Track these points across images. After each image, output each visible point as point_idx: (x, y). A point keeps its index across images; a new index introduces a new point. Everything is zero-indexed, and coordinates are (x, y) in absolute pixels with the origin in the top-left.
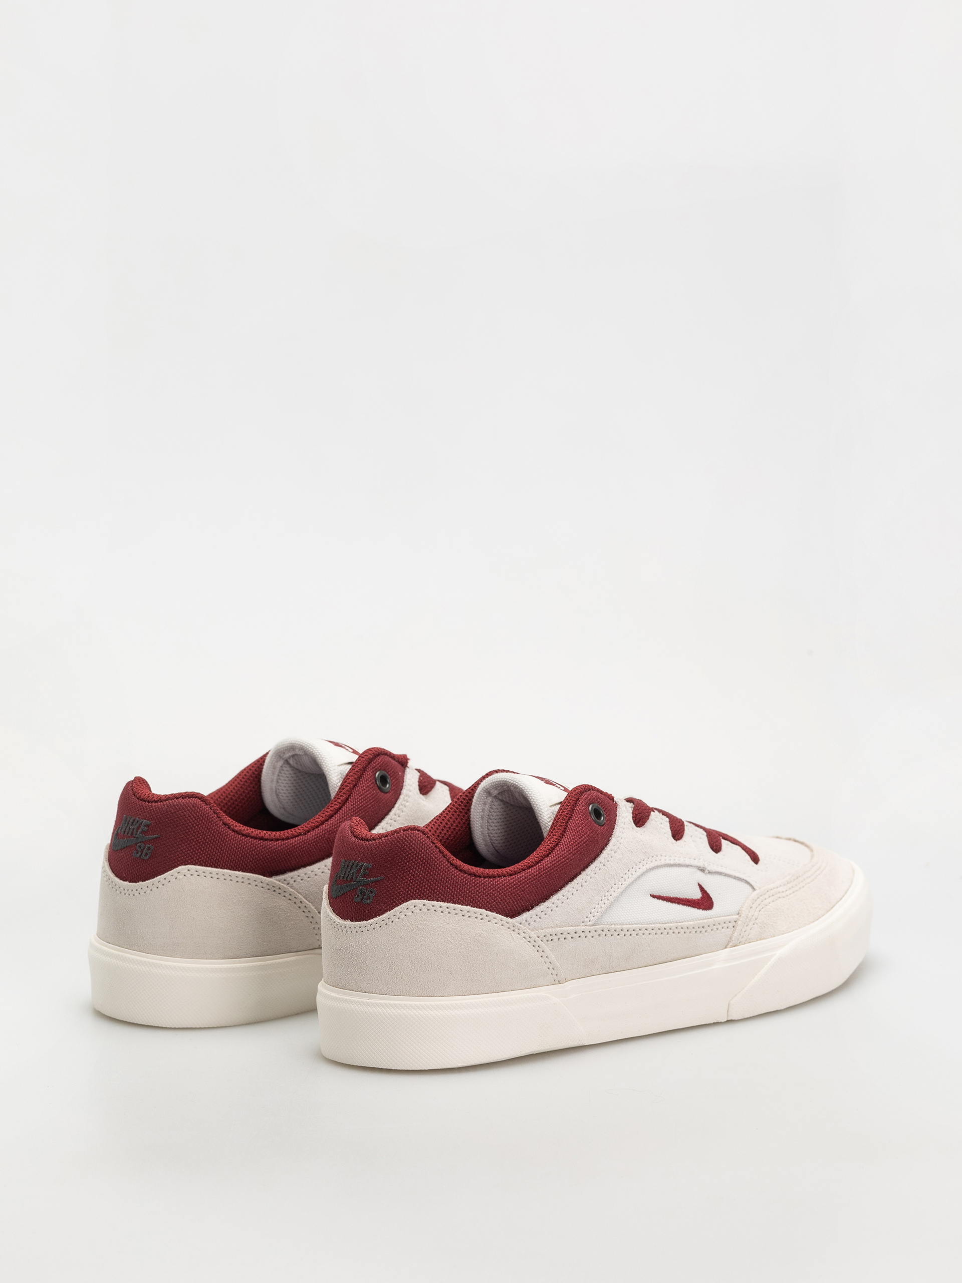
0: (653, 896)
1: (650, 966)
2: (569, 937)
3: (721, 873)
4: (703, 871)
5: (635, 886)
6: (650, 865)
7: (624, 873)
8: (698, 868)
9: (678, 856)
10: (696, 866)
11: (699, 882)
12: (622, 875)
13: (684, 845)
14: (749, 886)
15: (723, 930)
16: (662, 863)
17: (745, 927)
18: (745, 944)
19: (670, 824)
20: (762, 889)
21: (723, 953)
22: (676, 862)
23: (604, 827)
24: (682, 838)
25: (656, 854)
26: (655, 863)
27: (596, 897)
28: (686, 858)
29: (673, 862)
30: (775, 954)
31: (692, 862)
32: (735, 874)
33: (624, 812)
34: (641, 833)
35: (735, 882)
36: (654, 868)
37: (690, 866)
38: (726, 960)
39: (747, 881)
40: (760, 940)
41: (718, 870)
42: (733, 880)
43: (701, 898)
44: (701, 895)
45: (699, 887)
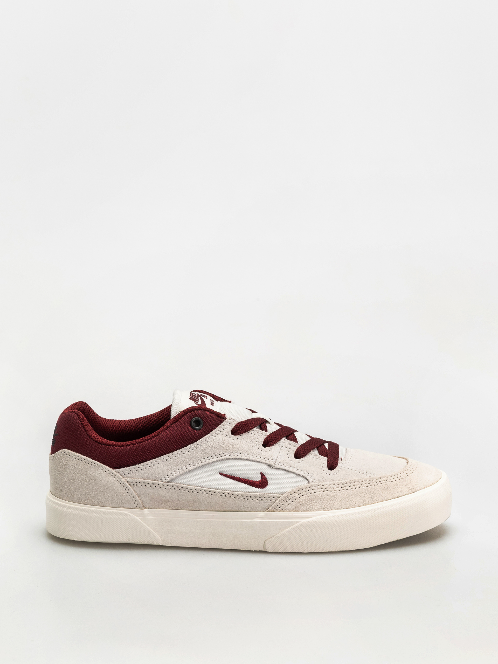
0: (221, 474)
1: (208, 511)
2: (148, 486)
3: (285, 470)
4: (270, 466)
5: (209, 466)
6: (228, 456)
7: (203, 458)
8: (267, 464)
9: (255, 455)
10: (266, 463)
11: (262, 472)
12: (200, 459)
13: (268, 450)
14: (306, 481)
15: (267, 501)
16: (238, 457)
17: (284, 502)
18: (280, 511)
19: (267, 437)
20: (315, 483)
21: (262, 514)
22: (251, 458)
23: (200, 430)
24: (271, 446)
25: (237, 452)
26: (232, 456)
27: (174, 468)
28: (261, 458)
29: (248, 458)
30: (301, 521)
31: (264, 461)
32: (298, 472)
33: (226, 425)
34: (233, 439)
35: (294, 477)
36: (230, 459)
37: (261, 462)
38: (262, 518)
39: (306, 478)
40: (294, 511)
41: (285, 468)
42: (293, 475)
43: (259, 481)
44: (260, 479)
45: (261, 475)
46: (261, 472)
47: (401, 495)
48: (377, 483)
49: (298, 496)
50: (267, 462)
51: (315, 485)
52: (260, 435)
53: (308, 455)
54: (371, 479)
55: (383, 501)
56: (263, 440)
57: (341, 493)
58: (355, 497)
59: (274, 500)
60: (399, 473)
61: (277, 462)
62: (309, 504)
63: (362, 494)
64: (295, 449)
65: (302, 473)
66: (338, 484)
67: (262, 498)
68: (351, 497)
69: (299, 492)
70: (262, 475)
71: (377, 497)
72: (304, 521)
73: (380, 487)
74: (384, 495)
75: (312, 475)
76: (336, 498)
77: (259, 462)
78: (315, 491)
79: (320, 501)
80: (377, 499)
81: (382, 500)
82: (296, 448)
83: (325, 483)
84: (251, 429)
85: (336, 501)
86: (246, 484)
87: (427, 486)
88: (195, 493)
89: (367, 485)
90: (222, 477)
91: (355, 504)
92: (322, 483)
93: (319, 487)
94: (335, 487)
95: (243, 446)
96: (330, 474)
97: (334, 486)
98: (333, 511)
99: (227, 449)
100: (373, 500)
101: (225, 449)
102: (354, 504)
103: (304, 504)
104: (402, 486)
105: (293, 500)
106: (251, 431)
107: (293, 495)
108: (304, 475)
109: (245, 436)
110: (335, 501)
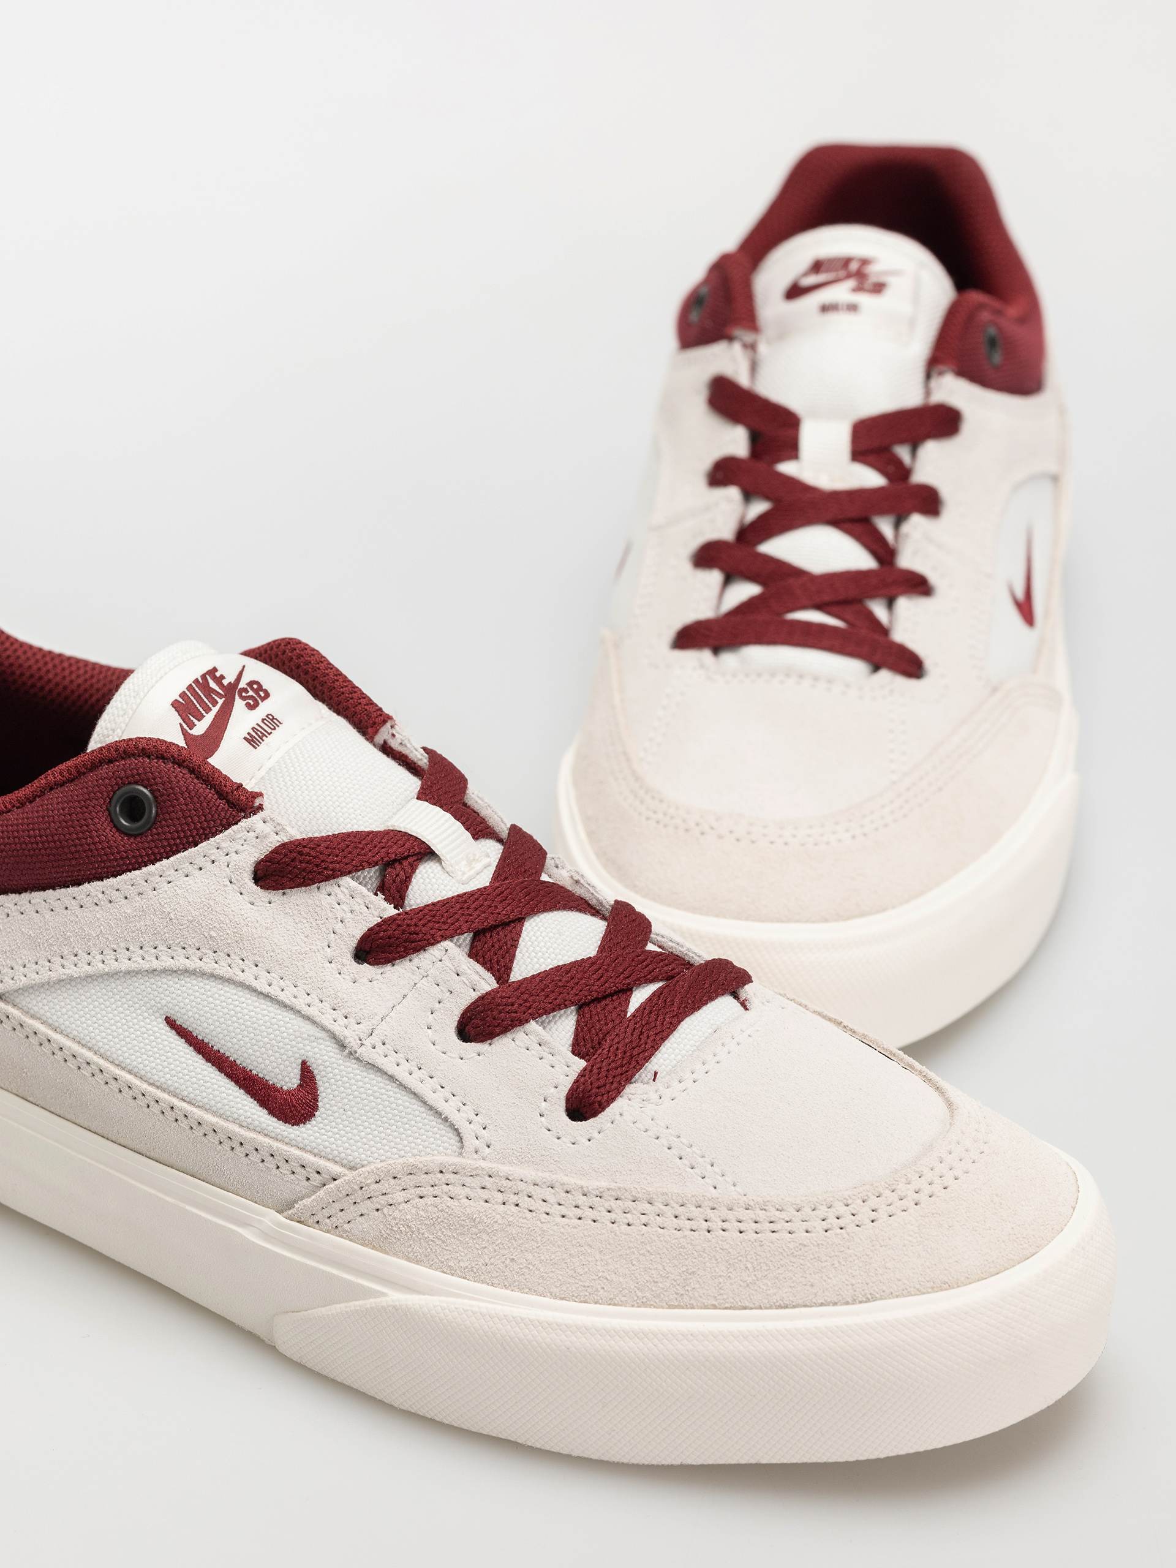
0: (171, 1023)
3: (392, 1078)
4: (342, 1046)
5: (139, 984)
6: (208, 965)
7: (123, 945)
8: (334, 1037)
9: (305, 987)
10: (329, 1030)
11: (307, 1059)
12: (115, 947)
13: (365, 980)
14: (454, 1139)
15: (292, 1177)
16: (241, 977)
17: (346, 1203)
18: (328, 1232)
19: (378, 925)
20: (483, 1164)
21: (271, 1217)
22: (282, 997)
23: (132, 840)
24: (383, 964)
25: (244, 955)
26: (222, 970)
27: (25, 952)
28: (324, 1003)
29: (274, 991)
30: (384, 1295)
31: (327, 1021)
32: (436, 1099)
33: (243, 842)
34: (252, 900)
35: (417, 1113)
36: (213, 976)
37: (314, 1022)
38: (266, 1235)
39: (456, 1130)
40: (374, 1248)
41: (391, 1069)
42: (416, 1106)
43: (289, 1092)
44: (295, 1086)
45: (302, 1070)
46: (304, 1058)
47: (800, 1302)
48: (725, 1225)
49: (400, 1196)
50: (336, 1028)
51: (478, 1172)
52: (356, 907)
53: (509, 1036)
54: (707, 1203)
55: (715, 1307)
56: (359, 931)
57: (562, 1230)
58: (610, 1261)
59: (316, 1180)
60: (842, 1204)
61: (376, 1039)
62: (431, 1237)
63: (642, 1258)
64: (469, 997)
65: (448, 1109)
66: (566, 1188)
67: (280, 1161)
68: (598, 1257)
69: (407, 1181)
70: (307, 1074)
71: (697, 1286)
72: (395, 1297)
73: (727, 1247)
74: (731, 1284)
75: (486, 1122)
76: (537, 1242)
77: (307, 1018)
78: (472, 1195)
79: (474, 1237)
80: (696, 1294)
81: (714, 1302)
82: (475, 996)
83: (517, 1171)
84: (327, 878)
85: (536, 1254)
86: (242, 1091)
87: (932, 1288)
88: (71, 1066)
89: (683, 1223)
90: (172, 1035)
91: (599, 1287)
92: (505, 1169)
93: (488, 1182)
94: (552, 1199)
95: (276, 941)
96: (560, 1134)
97: (548, 1193)
98: (508, 1292)
99: (211, 937)
100: (677, 1294)
101: (206, 935)
102: (597, 1290)
103: (413, 1232)
104: (824, 1264)
105: (380, 1204)
106: (328, 887)
107: (386, 1185)
108: (455, 1117)
109: (300, 900)
110: (530, 1257)
